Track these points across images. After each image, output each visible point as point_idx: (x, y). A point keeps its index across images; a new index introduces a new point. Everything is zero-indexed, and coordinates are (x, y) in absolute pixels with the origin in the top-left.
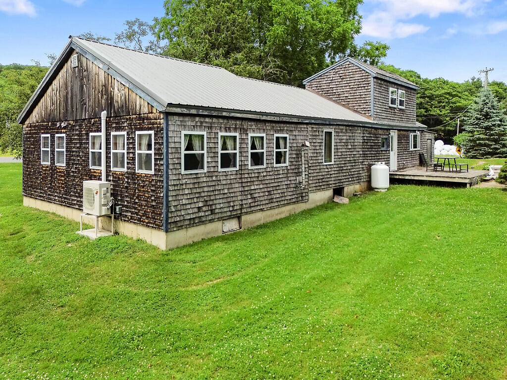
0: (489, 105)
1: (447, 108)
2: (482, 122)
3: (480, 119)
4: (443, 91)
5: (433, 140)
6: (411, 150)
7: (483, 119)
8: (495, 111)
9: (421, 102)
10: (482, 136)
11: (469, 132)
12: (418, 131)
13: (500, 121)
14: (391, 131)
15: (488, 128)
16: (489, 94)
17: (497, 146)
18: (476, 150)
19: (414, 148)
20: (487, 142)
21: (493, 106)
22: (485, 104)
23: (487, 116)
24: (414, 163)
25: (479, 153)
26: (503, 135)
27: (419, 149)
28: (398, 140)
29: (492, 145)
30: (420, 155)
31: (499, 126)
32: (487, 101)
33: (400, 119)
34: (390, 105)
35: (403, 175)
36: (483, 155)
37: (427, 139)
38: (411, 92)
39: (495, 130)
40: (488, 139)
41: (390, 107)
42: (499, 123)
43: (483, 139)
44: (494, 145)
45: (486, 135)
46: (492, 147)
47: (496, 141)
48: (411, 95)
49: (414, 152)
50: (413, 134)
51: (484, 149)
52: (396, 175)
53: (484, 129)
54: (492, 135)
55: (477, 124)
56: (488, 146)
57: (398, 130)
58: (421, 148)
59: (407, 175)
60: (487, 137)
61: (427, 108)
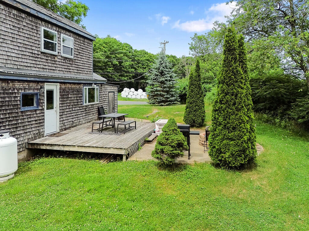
0: (164, 65)
1: (147, 69)
2: (159, 78)
3: (157, 75)
4: (145, 58)
5: (116, 92)
6: (85, 104)
7: (160, 76)
8: (167, 70)
9: (133, 64)
10: (159, 89)
11: (151, 85)
12: (95, 84)
13: (171, 77)
14: (46, 84)
15: (162, 82)
16: (164, 57)
17: (168, 96)
18: (155, 99)
19: (89, 102)
20: (162, 93)
21: (166, 66)
22: (161, 64)
23: (162, 73)
24: (90, 118)
25: (157, 101)
26: (172, 88)
27: (98, 102)
28: (61, 95)
29: (165, 95)
30: (98, 108)
31: (170, 81)
32: (162, 62)
33: (63, 70)
34: (43, 50)
35: (51, 145)
36: (159, 102)
37: (109, 92)
38: (84, 41)
39: (167, 84)
40: (163, 91)
41: (42, 53)
42: (170, 78)
43: (159, 91)
44: (166, 95)
45: (162, 88)
46: (165, 96)
47: (167, 92)
48: (84, 44)
49: (90, 106)
50: (87, 87)
51: (160, 98)
52: (43, 144)
53: (160, 83)
54: (165, 87)
55: (155, 79)
56: (162, 96)
57: (61, 83)
58: (99, 102)
59: (56, 145)
60: (162, 89)
61: (136, 68)
